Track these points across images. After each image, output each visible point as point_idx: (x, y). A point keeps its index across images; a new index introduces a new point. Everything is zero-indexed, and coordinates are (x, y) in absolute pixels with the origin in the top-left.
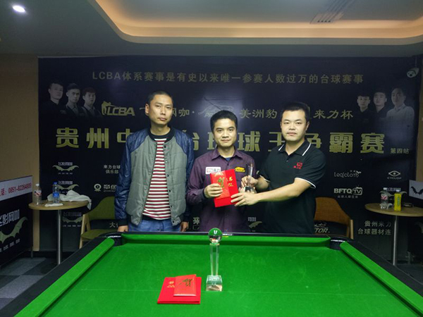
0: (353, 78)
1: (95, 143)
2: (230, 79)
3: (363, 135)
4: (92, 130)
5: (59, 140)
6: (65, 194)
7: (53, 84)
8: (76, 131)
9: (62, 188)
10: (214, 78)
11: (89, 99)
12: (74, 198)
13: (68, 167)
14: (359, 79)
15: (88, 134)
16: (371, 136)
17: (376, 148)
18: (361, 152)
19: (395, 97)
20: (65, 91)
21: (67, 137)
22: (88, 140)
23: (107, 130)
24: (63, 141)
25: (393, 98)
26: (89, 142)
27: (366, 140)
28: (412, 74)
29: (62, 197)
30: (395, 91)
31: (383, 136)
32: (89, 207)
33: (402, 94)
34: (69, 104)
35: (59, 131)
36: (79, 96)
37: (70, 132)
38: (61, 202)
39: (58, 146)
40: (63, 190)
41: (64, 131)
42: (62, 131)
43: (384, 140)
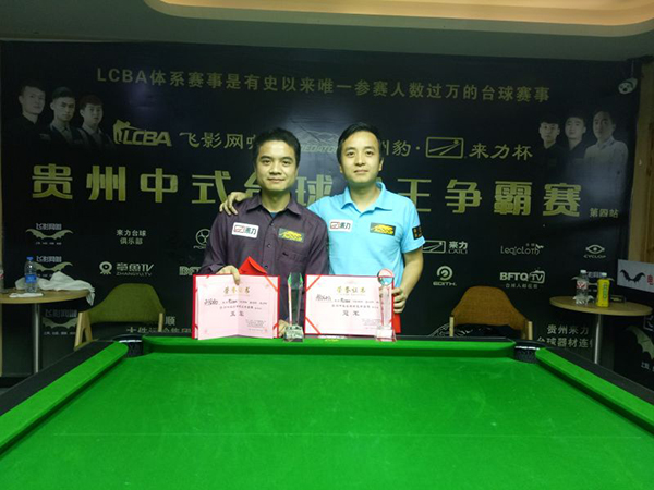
0: (533, 93)
1: (102, 192)
2: (334, 88)
3: (548, 187)
4: (96, 169)
5: (38, 186)
6: (49, 278)
7: (27, 88)
8: (67, 171)
9: (43, 269)
10: (307, 85)
11: (91, 115)
12: (63, 285)
13: (54, 232)
14: (542, 94)
15: (89, 176)
16: (559, 189)
17: (568, 207)
18: (545, 213)
19: (598, 126)
20: (48, 100)
21: (51, 180)
22: (89, 186)
23: (122, 170)
24: (45, 187)
25: (596, 128)
26: (91, 190)
27: (552, 195)
28: (626, 87)
29: (42, 283)
30: (598, 116)
31: (578, 188)
32: (90, 301)
33: (609, 121)
34: (55, 123)
35: (37, 170)
36: (73, 110)
37: (58, 171)
38: (41, 290)
39: (35, 196)
40: (45, 272)
41: (47, 170)
42: (43, 170)
43: (581, 194)
